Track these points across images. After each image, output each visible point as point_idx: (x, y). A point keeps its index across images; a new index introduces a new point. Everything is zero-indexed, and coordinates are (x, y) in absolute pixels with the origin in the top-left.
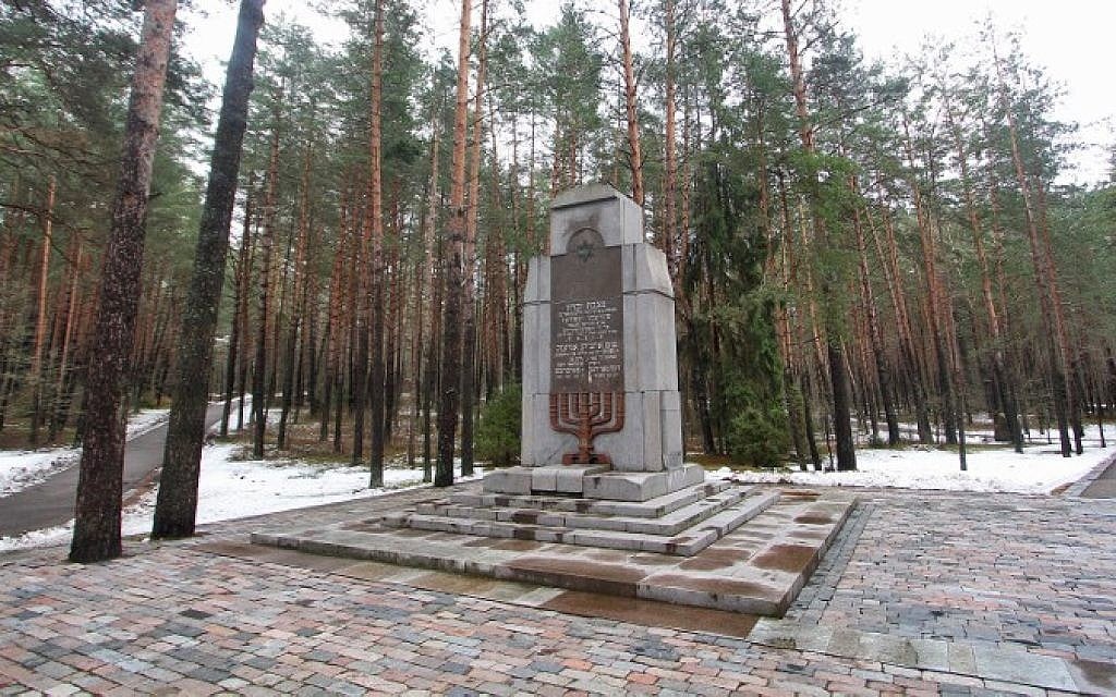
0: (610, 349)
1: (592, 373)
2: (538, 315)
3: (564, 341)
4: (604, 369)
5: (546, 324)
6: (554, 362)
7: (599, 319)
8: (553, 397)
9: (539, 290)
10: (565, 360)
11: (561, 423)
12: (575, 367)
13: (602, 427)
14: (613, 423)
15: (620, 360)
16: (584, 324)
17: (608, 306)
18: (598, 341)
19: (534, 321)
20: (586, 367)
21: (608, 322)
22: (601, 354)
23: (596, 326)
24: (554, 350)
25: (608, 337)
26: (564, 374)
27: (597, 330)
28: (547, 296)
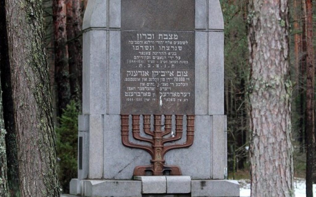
0: (182, 77)
1: (163, 98)
2: (108, 41)
3: (135, 67)
4: (174, 95)
5: (116, 50)
6: (124, 86)
7: (171, 50)
8: (123, 117)
9: (109, 17)
10: (136, 84)
11: (132, 140)
12: (145, 91)
13: (173, 144)
14: (183, 141)
15: (192, 88)
16: (155, 53)
17: (180, 39)
18: (170, 69)
19: (104, 46)
20: (157, 92)
21: (179, 53)
22: (171, 81)
23: (167, 55)
24: (124, 75)
25: (179, 67)
26: (135, 97)
27: (169, 59)
28: (117, 23)
